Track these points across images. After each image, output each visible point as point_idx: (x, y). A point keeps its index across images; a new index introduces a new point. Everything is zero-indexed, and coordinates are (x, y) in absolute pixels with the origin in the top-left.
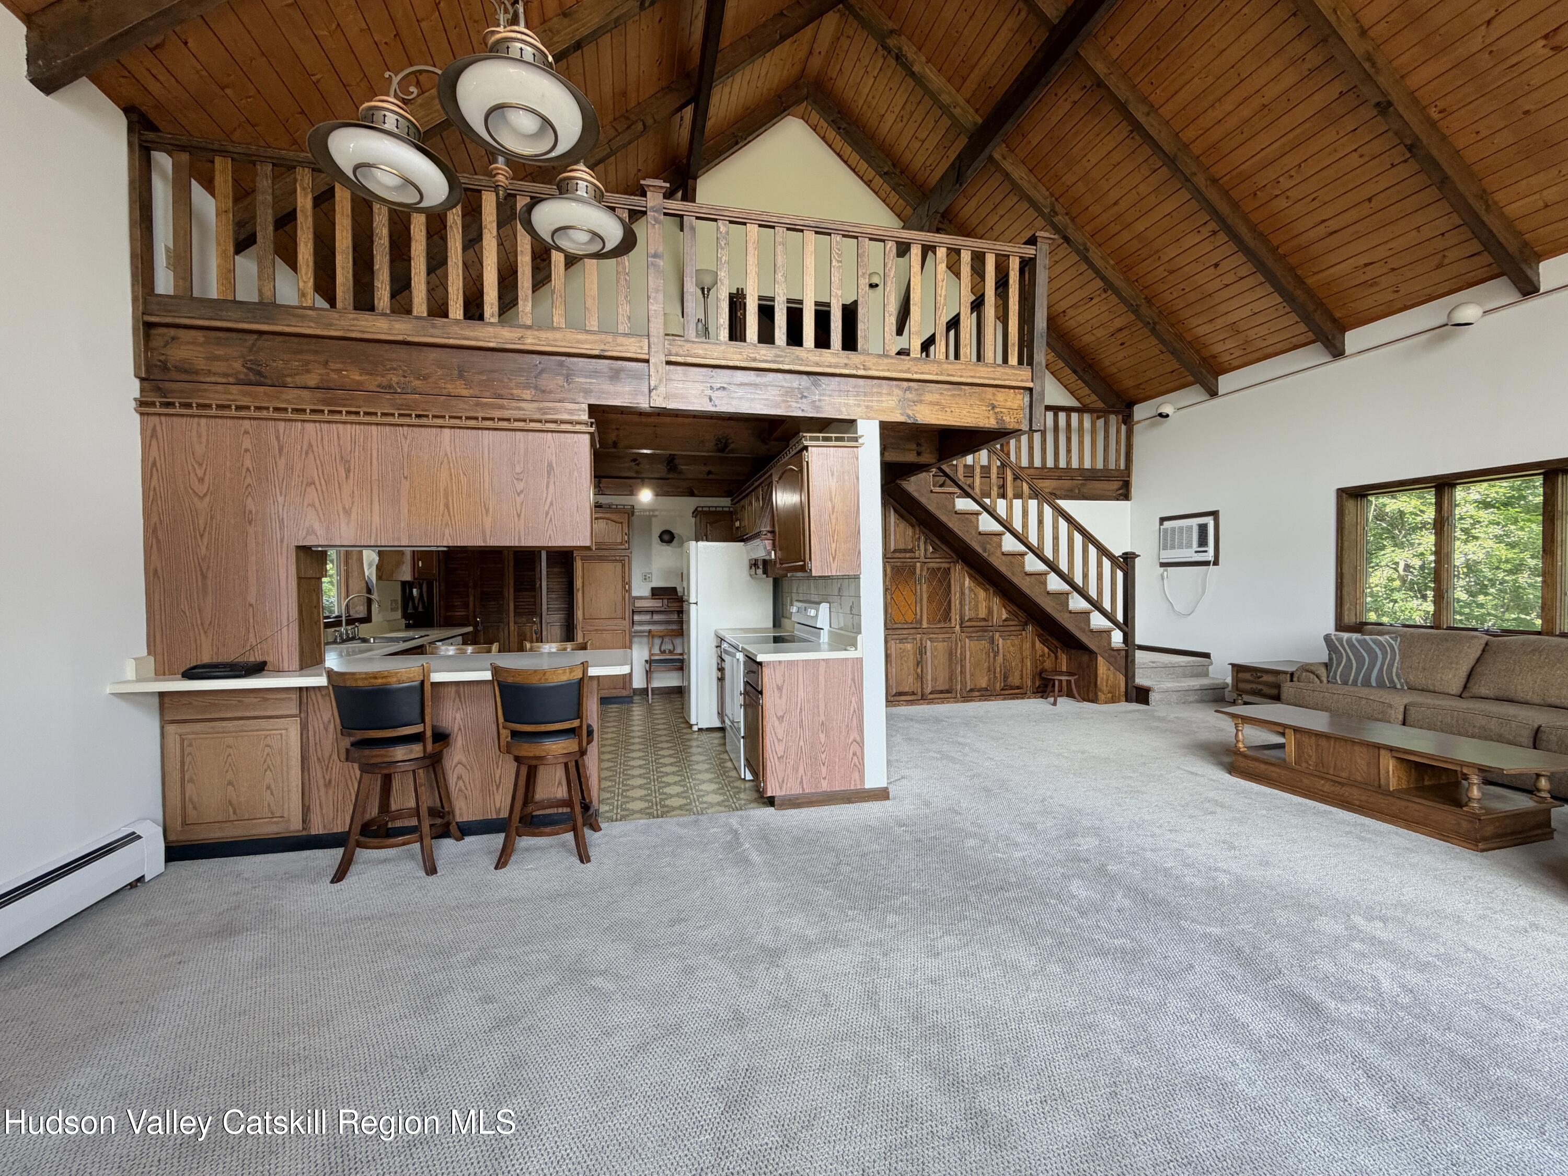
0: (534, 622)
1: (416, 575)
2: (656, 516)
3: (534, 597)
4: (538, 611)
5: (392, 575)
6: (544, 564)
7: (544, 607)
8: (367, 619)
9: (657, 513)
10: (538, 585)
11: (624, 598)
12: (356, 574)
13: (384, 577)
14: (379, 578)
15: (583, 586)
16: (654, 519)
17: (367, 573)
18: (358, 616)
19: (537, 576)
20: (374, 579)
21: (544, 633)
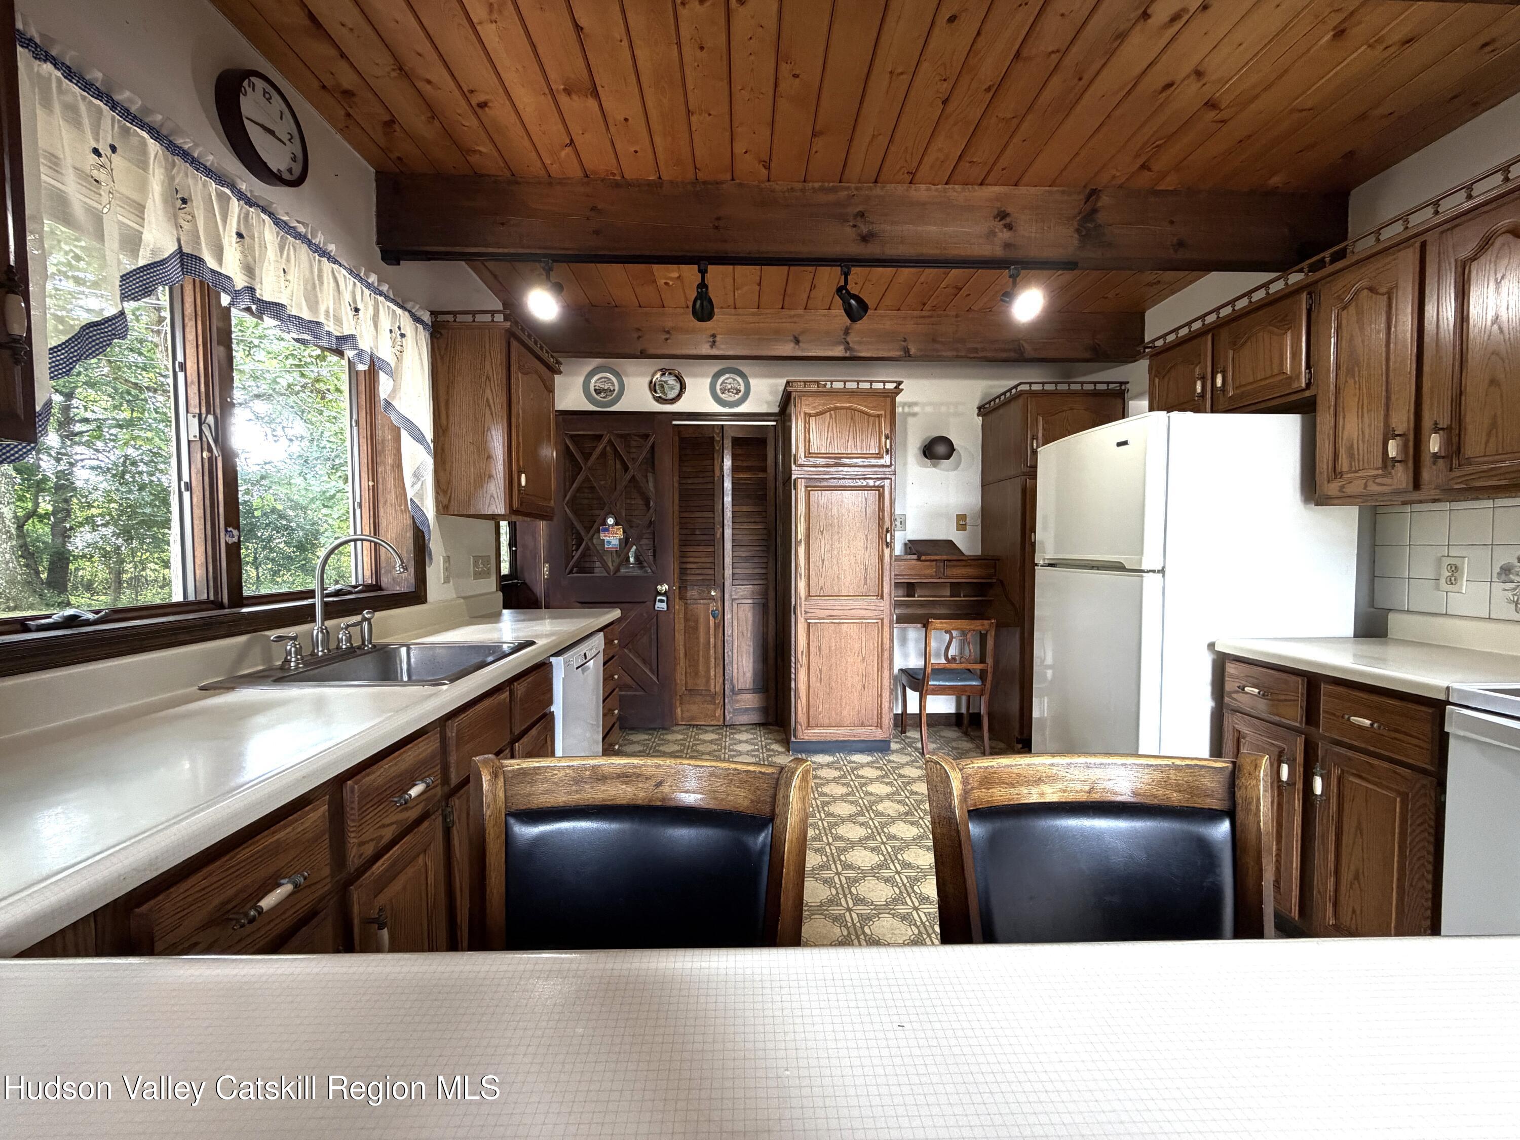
0: (712, 598)
1: (515, 506)
2: (914, 415)
3: (713, 554)
4: (718, 577)
5: (468, 504)
6: (728, 499)
7: (728, 572)
8: (417, 596)
9: (916, 409)
10: (718, 535)
11: (881, 558)
12: (392, 497)
13: (454, 508)
14: (444, 508)
15: (808, 536)
16: (911, 420)
17: (410, 494)
18: (398, 589)
19: (718, 519)
20: (429, 509)
21: (728, 616)
